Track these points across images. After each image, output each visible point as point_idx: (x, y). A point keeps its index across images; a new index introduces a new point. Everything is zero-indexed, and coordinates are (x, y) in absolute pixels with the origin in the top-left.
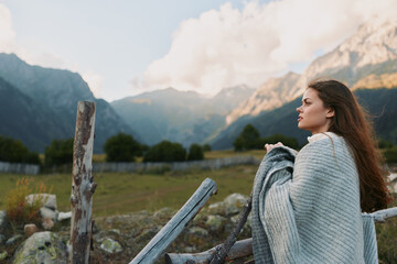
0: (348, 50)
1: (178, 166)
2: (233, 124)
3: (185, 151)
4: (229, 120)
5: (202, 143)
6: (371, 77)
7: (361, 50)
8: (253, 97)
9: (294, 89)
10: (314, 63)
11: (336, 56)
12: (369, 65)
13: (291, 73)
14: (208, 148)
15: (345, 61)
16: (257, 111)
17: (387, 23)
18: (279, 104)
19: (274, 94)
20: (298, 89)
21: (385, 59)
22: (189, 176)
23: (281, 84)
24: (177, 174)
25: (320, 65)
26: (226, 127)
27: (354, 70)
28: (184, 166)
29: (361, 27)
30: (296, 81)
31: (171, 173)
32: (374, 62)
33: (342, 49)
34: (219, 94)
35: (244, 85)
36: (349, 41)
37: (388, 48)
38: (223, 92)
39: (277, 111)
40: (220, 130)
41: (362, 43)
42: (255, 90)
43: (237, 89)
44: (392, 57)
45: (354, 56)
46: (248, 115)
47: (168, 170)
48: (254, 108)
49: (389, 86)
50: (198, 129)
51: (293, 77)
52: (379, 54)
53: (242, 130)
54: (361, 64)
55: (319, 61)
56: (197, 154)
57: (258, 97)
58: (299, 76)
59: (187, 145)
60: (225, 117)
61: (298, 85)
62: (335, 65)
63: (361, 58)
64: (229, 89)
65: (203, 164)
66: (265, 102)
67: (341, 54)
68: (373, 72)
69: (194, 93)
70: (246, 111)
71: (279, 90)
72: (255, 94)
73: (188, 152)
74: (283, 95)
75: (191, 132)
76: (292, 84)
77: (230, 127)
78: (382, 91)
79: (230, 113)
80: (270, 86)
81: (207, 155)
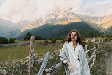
0: (55, 14)
1: (5, 45)
2: (24, 32)
4: (22, 31)
5: (13, 38)
6: (60, 22)
7: (58, 14)
9: (41, 23)
10: (47, 16)
11: (52, 15)
12: (60, 19)
13: (41, 18)
14: (15, 39)
15: (54, 17)
16: (31, 28)
17: (64, 9)
18: (37, 27)
20: (43, 23)
21: (63, 17)
22: (9, 48)
23: (38, 21)
24: (5, 48)
25: (48, 17)
26: (21, 33)
27: (56, 19)
28: (7, 45)
29: (58, 8)
30: (42, 21)
32: (61, 18)
33: (54, 13)
34: (19, 22)
35: (27, 20)
36: (55, 12)
37: (64, 15)
38: (20, 22)
39: (37, 29)
40: (19, 33)
41: (58, 13)
42: (30, 22)
43: (25, 21)
44: (65, 17)
45: (56, 16)
46: (28, 29)
47: (2, 47)
48: (30, 27)
49: (64, 24)
50: (11, 33)
52: (62, 16)
53: (26, 34)
55: (48, 16)
56: (12, 41)
57: (31, 24)
58: (43, 19)
59: (8, 38)
60: (21, 29)
61: (42, 22)
62: (52, 17)
63: (58, 17)
64: (22, 21)
65: (14, 44)
66: (33, 26)
67: (53, 15)
68: (60, 20)
69: (10, 21)
70: (27, 28)
71: (37, 23)
72: (30, 23)
73: (9, 41)
75: (9, 34)
76: (41, 21)
78: (62, 25)
79: (22, 28)
80: (35, 21)
81: (15, 41)
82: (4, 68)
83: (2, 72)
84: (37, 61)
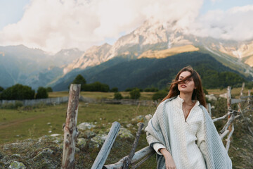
0: (138, 34)
1: (27, 102)
2: (69, 74)
3: (34, 91)
4: (65, 71)
5: (46, 86)
6: (149, 51)
7: (145, 35)
8: (82, 57)
9: (108, 54)
10: (120, 39)
11: (132, 36)
12: (149, 45)
13: (106, 44)
14: (50, 90)
15: (136, 41)
16: (85, 66)
17: (158, 22)
18: (99, 63)
19: (96, 56)
20: (110, 54)
21: (156, 42)
22: (37, 110)
23: (100, 51)
24: (27, 108)
25: (123, 41)
26: (63, 76)
27: (141, 46)
28: (33, 102)
29: (145, 22)
30: (109, 49)
31: (22, 108)
32: (151, 43)
33: (135, 33)
34: (58, 53)
35: (77, 49)
36: (139, 29)
37: (159, 37)
38: (62, 52)
39: (97, 67)
40: (59, 77)
41: (146, 31)
42: (84, 52)
43: (71, 50)
44: (160, 41)
45: (141, 38)
46: (78, 68)
47: (21, 105)
48: (82, 64)
49: (158, 57)
50: (42, 76)
51: (108, 47)
52: (154, 39)
53: (74, 78)
54: (145, 43)
55: (122, 38)
56: (43, 94)
57: (85, 57)
58: (111, 46)
59: (35, 88)
60: (63, 68)
61: (110, 52)
62: (132, 42)
63: (145, 40)
64: (66, 51)
65: (48, 101)
66: (90, 61)
67: (135, 36)
68: (150, 49)
69: (41, 50)
70: (77, 66)
71: (98, 54)
72: (84, 55)
73: (36, 93)
74: (101, 57)
75: (37, 78)
76: (107, 51)
77: (65, 76)
78: (155, 59)
79: (66, 66)
80: (93, 51)
81: (50, 95)
82: (17, 157)
83: (10, 166)
84: (92, 142)
